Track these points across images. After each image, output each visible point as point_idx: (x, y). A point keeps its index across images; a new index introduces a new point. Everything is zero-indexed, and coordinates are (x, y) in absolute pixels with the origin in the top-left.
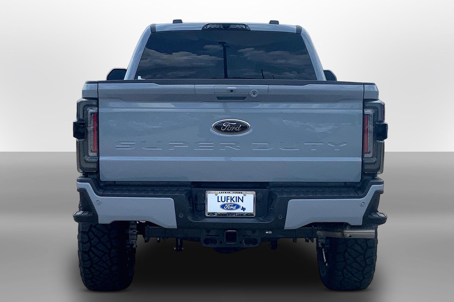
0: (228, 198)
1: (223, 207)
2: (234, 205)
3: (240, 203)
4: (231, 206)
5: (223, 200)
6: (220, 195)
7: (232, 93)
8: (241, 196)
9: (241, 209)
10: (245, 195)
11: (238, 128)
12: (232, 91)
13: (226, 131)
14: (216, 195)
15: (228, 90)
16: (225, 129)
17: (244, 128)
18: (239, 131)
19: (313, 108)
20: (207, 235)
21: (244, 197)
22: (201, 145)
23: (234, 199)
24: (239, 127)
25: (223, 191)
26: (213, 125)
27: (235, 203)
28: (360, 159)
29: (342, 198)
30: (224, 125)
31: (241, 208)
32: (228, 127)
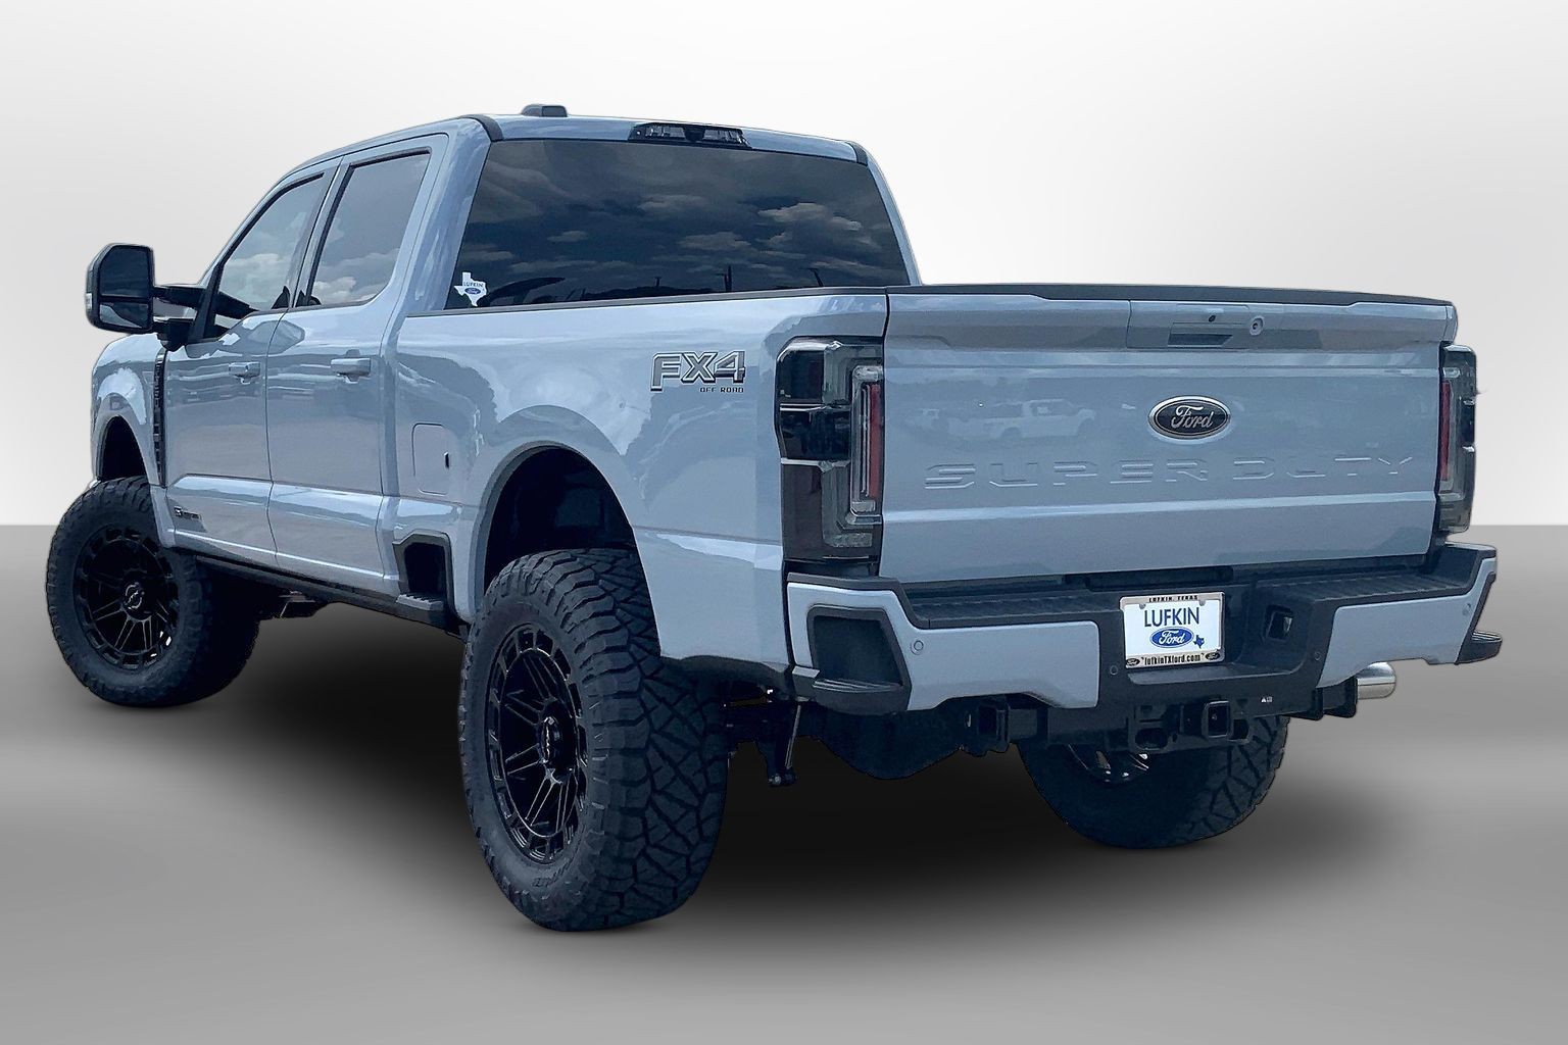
0: (1168, 614)
1: (1156, 638)
2: (1182, 631)
3: (1192, 627)
4: (1173, 635)
5: (1157, 621)
6: (1150, 607)
7: (1211, 325)
8: (1193, 605)
9: (1195, 643)
10: (1202, 604)
11: (1206, 421)
12: (1212, 318)
13: (1183, 431)
14: (1142, 607)
15: (1204, 315)
16: (1180, 423)
17: (1220, 419)
18: (1209, 429)
19: (1329, 364)
20: (1144, 721)
21: (1200, 607)
22: (1126, 469)
23: (1181, 616)
24: (1209, 416)
25: (1157, 597)
26: (1152, 414)
27: (1183, 625)
28: (1430, 497)
29: (1373, 600)
30: (1178, 414)
31: (1195, 640)
32: (1187, 417)
